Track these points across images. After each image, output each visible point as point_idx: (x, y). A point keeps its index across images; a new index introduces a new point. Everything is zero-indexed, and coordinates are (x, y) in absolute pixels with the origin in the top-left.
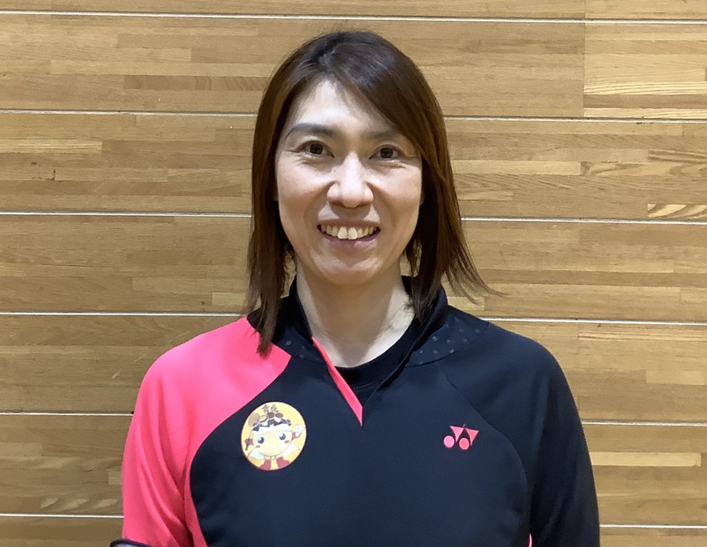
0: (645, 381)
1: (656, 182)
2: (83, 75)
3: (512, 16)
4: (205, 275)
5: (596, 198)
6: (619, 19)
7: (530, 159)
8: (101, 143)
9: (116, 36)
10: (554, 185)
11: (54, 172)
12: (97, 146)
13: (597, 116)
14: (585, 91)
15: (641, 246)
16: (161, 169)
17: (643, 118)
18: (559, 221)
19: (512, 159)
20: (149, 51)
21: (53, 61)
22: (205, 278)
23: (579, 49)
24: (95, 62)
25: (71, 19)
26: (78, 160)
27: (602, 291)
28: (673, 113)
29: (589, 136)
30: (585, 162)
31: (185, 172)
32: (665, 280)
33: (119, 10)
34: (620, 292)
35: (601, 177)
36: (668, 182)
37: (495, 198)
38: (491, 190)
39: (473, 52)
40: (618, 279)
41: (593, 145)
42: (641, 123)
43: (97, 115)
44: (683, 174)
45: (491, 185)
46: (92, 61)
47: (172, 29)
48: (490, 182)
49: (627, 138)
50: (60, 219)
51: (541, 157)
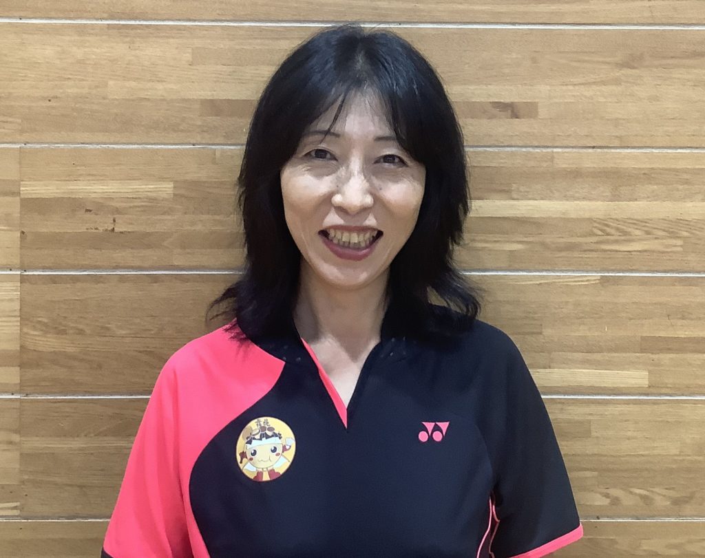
2: (148, 100)
8: (171, 185)
9: (190, 50)
11: (114, 221)
12: (167, 188)
20: (231, 69)
21: (111, 83)
24: (164, 83)
25: (132, 29)
26: (142, 206)
33: (192, 18)
37: (661, 248)
38: (656, 238)
39: (634, 68)
43: (165, 149)
45: (655, 232)
46: (158, 81)
47: (259, 41)
48: (655, 228)
50: (122, 279)
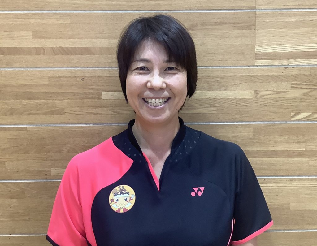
0: (290, 208)
1: (295, 100)
3: (215, 9)
4: (46, 159)
5: (262, 110)
6: (275, 9)
7: (226, 90)
10: (239, 104)
13: (263, 65)
14: (256, 51)
15: (287, 136)
16: (18, 101)
17: (288, 65)
18: (242, 123)
19: (216, 89)
22: (47, 160)
23: (253, 27)
27: (266, 161)
28: (305, 62)
29: (258, 76)
30: (257, 91)
31: (32, 102)
32: (300, 154)
34: (276, 161)
35: (265, 99)
36: (302, 100)
40: (275, 154)
41: (260, 81)
42: (287, 68)
44: (310, 96)
49: (280, 77)
51: (232, 88)
